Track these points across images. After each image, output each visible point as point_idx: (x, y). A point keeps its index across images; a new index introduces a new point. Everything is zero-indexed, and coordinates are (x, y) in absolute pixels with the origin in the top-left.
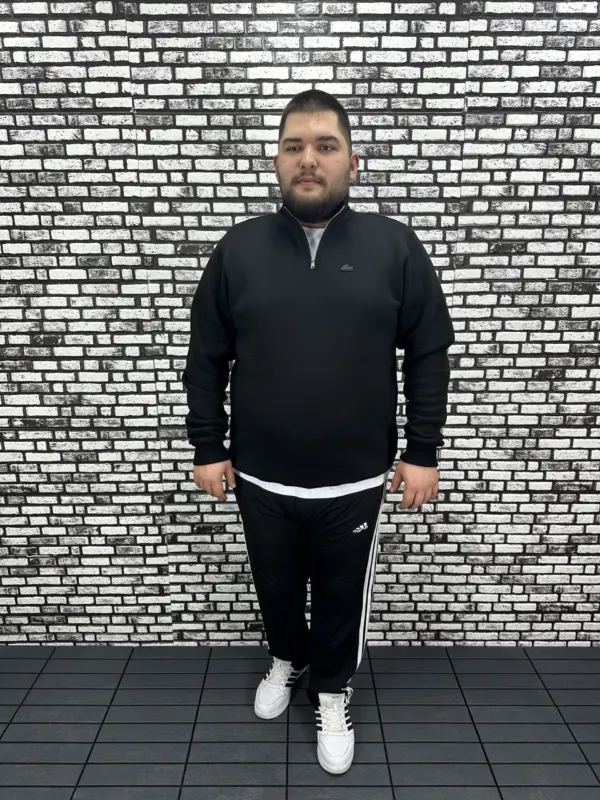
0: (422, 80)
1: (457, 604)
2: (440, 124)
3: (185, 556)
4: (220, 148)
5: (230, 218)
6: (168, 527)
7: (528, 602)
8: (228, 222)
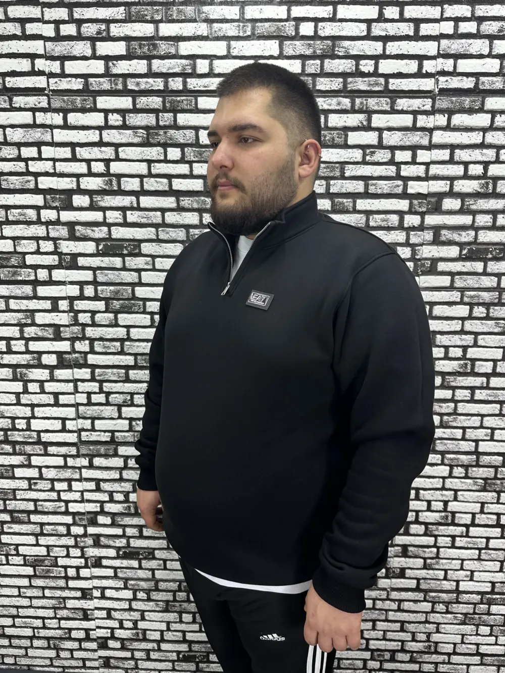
0: (384, 56)
1: (414, 643)
2: (405, 109)
3: (110, 581)
4: (148, 134)
5: (159, 213)
6: (91, 550)
7: (496, 644)
8: (156, 217)
